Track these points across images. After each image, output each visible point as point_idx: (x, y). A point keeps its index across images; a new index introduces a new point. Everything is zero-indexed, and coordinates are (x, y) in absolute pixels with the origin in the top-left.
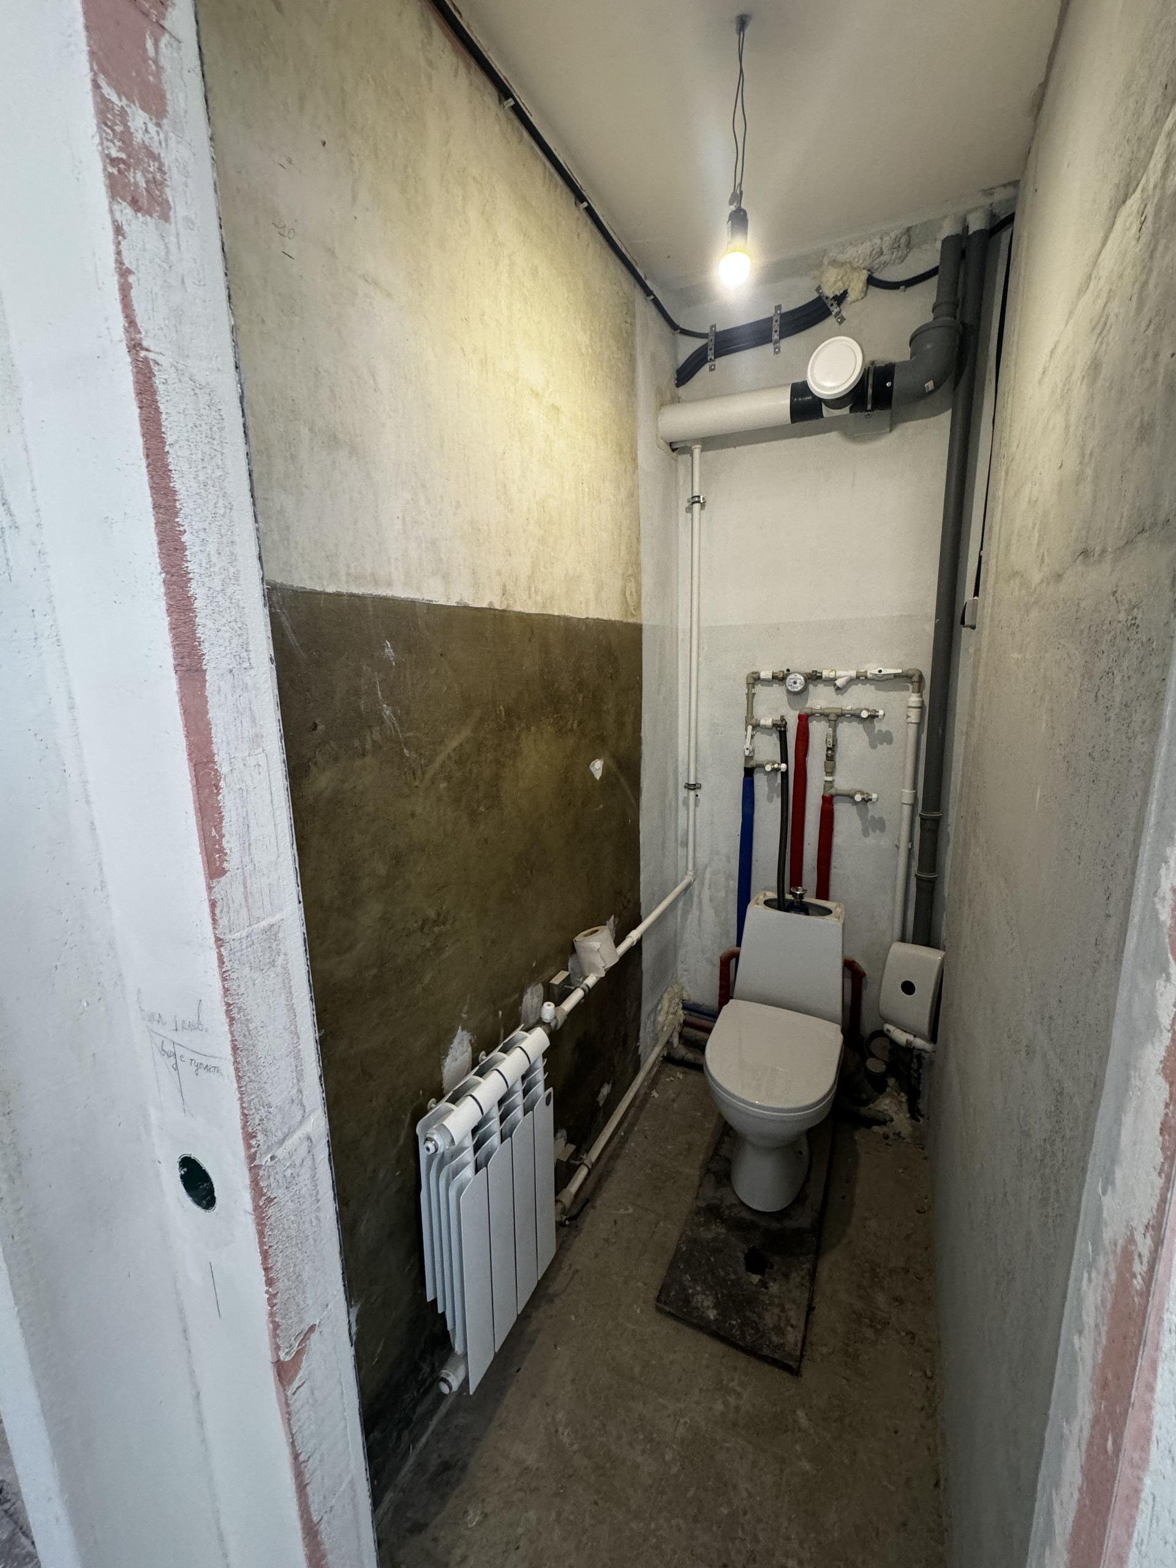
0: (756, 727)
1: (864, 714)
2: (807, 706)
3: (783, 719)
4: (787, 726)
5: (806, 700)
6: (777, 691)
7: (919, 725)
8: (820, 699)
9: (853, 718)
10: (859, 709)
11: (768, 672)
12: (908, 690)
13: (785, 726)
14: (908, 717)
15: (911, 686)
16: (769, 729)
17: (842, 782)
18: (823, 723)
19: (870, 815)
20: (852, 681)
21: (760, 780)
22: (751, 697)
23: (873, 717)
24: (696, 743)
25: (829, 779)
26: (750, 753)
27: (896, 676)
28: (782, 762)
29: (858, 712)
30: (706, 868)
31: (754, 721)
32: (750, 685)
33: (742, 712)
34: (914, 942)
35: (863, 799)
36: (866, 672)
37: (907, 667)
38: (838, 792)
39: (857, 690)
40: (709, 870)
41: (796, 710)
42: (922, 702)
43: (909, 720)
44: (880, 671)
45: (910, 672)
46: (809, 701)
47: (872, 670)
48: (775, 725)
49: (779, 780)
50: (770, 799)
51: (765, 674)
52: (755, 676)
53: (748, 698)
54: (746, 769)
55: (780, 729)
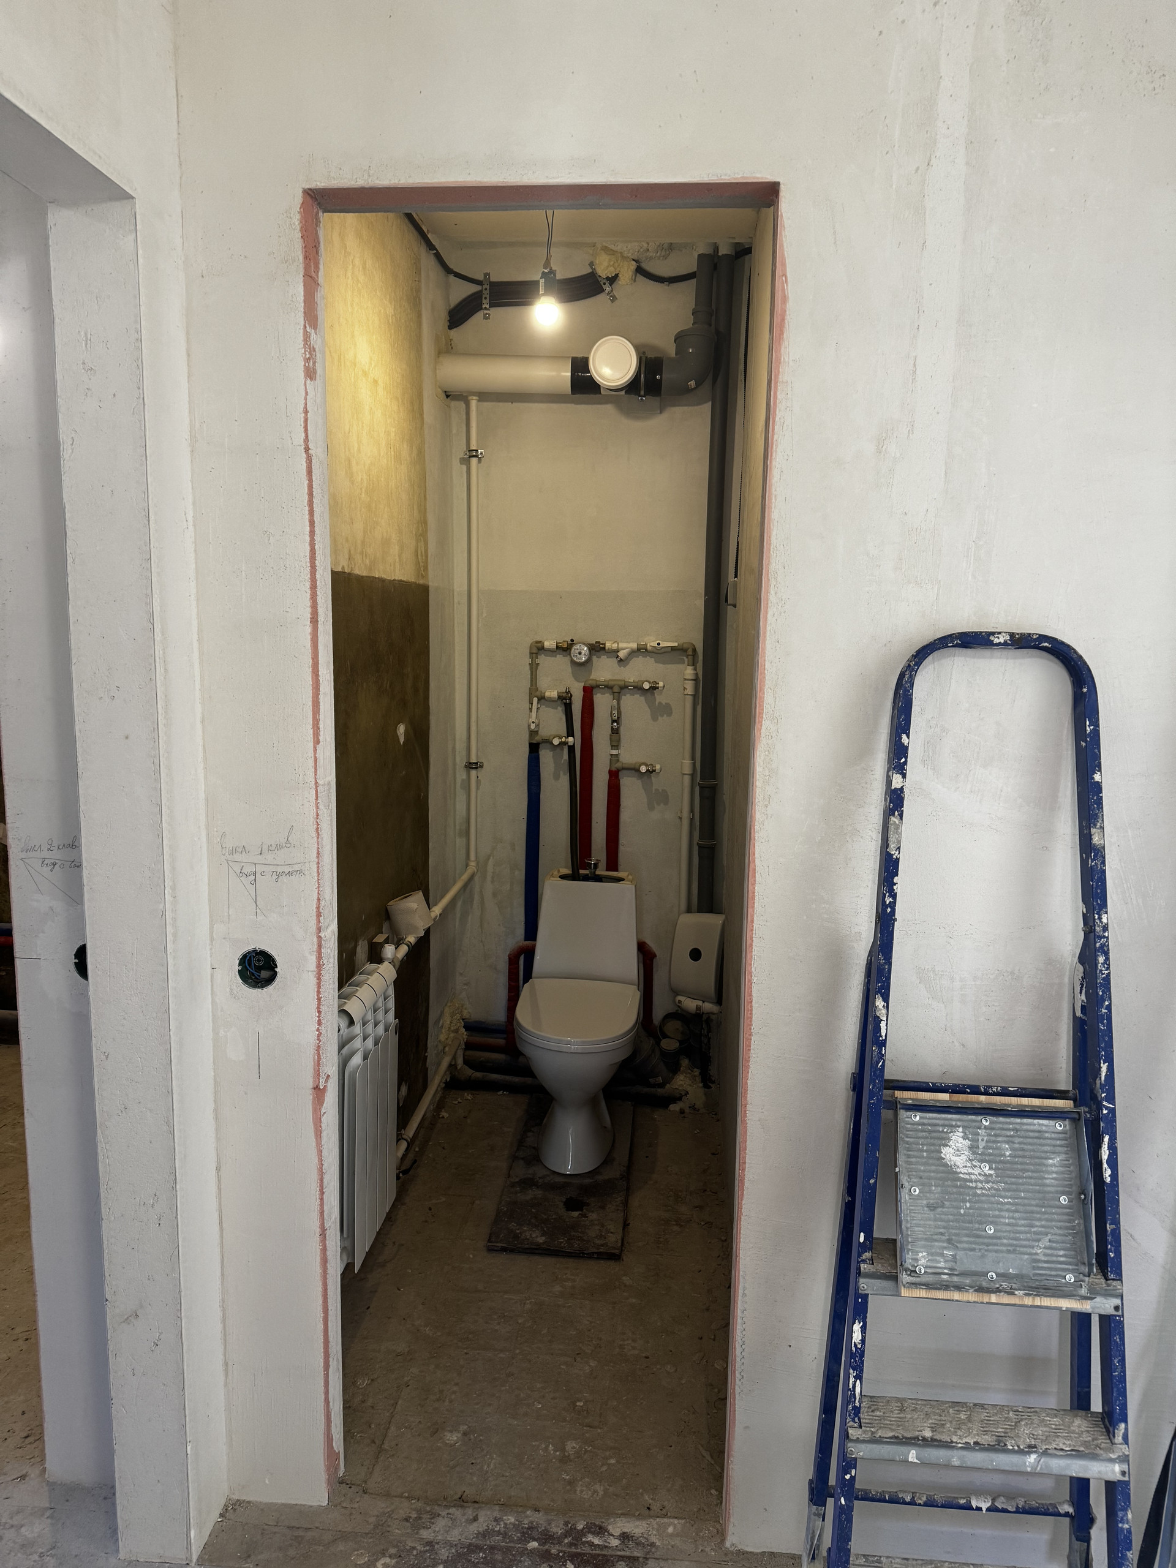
0: (542, 699)
1: (646, 686)
2: (591, 678)
3: (568, 692)
4: (572, 698)
5: (590, 673)
6: (561, 660)
7: (695, 696)
8: (604, 671)
9: (636, 689)
10: (641, 681)
11: (552, 642)
12: (684, 663)
13: (570, 699)
14: (685, 689)
15: (686, 660)
16: (553, 701)
17: (628, 755)
18: (607, 695)
19: (654, 788)
20: (633, 653)
21: (546, 757)
22: (534, 668)
23: (654, 688)
24: (477, 717)
25: (615, 752)
26: (536, 726)
27: (673, 649)
28: (568, 736)
29: (640, 684)
30: (488, 859)
31: (538, 694)
32: (534, 655)
33: (526, 684)
34: (699, 911)
35: (648, 770)
36: (646, 644)
37: (681, 642)
38: (624, 766)
39: (639, 662)
40: (491, 862)
41: (582, 682)
42: (697, 674)
43: (686, 692)
44: (659, 644)
45: (685, 646)
46: (593, 673)
47: (652, 643)
48: (560, 697)
49: (566, 756)
50: (556, 777)
51: (549, 644)
52: (539, 645)
53: (531, 669)
54: (531, 745)
55: (565, 700)
